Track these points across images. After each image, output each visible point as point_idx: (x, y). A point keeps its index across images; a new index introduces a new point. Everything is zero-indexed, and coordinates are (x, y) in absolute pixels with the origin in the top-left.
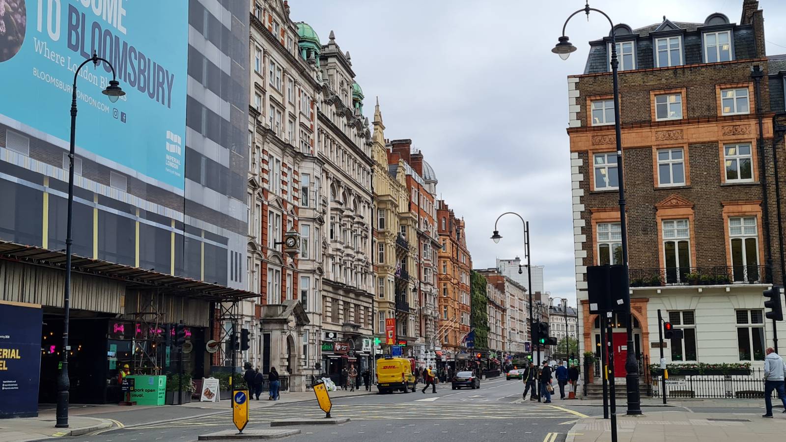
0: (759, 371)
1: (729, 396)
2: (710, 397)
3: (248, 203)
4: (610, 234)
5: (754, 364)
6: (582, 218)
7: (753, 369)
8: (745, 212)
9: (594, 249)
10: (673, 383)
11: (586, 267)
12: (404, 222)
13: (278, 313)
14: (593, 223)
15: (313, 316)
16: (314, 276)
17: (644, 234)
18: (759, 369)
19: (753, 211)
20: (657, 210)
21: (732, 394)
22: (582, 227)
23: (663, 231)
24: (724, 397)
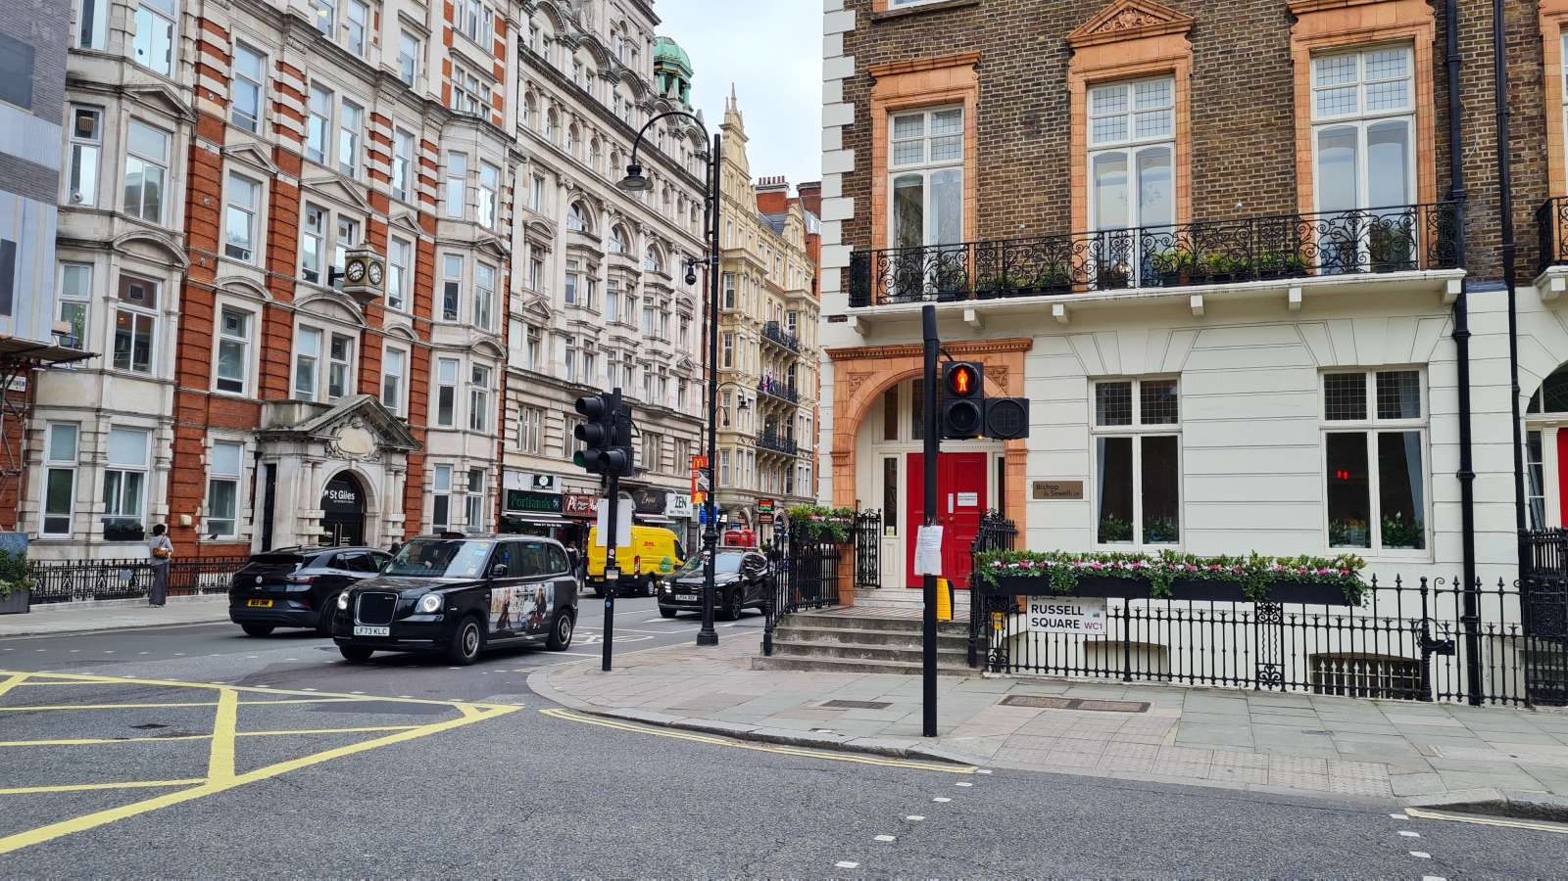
0: (1399, 589)
1: (1270, 682)
2: (1197, 682)
3: (64, 121)
4: (927, 144)
5: (1378, 561)
6: (846, 99)
7: (1374, 580)
8: (1373, 31)
9: (876, 191)
10: (1060, 624)
11: (851, 248)
12: (792, 306)
13: (293, 418)
14: (877, 111)
15: (464, 439)
16: (468, 359)
17: (1028, 135)
18: (1399, 581)
19: (1401, 23)
20: (1072, 54)
21: (1282, 675)
22: (844, 127)
23: (1090, 123)
24: (1252, 686)
